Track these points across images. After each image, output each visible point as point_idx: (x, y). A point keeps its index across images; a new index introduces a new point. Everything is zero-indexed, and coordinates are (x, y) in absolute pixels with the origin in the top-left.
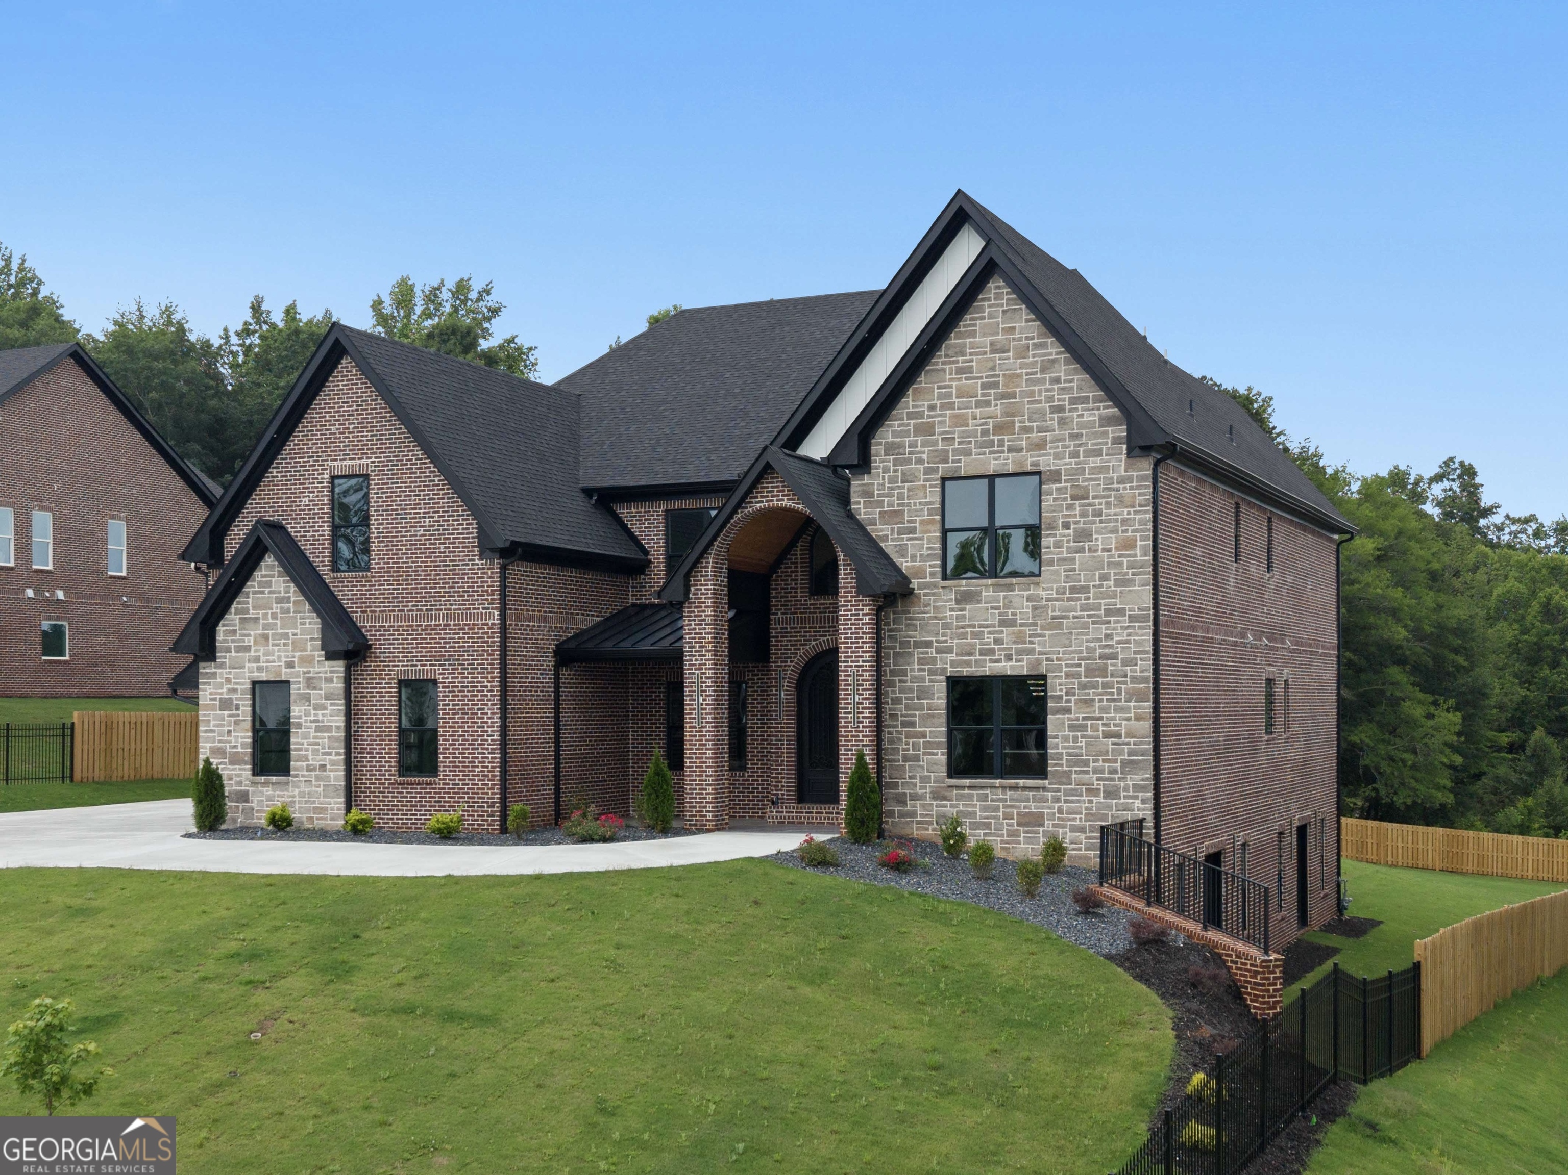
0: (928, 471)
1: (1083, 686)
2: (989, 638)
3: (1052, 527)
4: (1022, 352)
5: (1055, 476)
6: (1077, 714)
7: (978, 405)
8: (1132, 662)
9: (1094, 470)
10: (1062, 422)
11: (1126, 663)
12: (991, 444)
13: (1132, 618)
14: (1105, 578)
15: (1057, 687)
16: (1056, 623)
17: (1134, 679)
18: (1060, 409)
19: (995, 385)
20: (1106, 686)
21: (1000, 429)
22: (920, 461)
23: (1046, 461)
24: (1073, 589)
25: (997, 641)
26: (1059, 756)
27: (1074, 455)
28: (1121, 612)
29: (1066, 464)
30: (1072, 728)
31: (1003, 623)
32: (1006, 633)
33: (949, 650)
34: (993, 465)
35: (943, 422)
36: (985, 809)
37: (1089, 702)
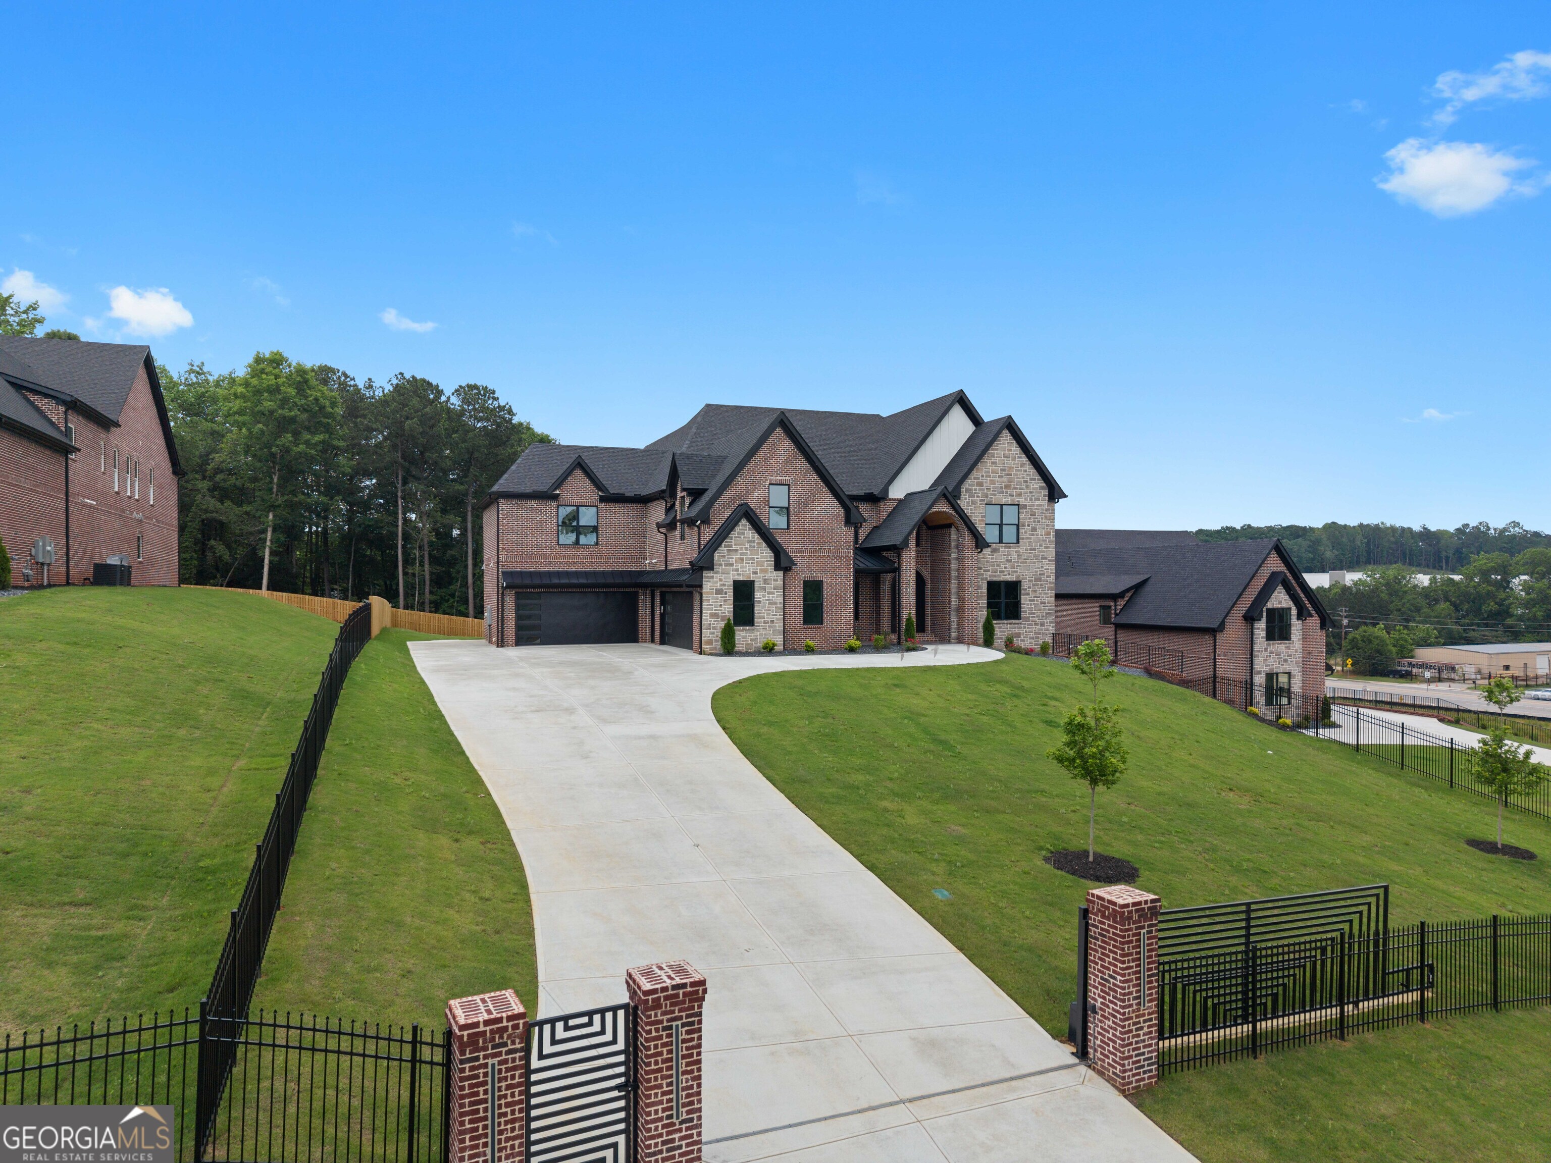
0: (981, 501)
1: (1034, 585)
2: (1002, 567)
3: (1024, 526)
4: (1014, 459)
5: (1025, 507)
6: (1032, 595)
7: (999, 477)
8: (1049, 576)
9: (1038, 506)
10: (1027, 487)
11: (1048, 576)
12: (1003, 492)
13: (1050, 561)
14: (1041, 545)
15: (1025, 585)
16: (1024, 562)
17: (1050, 583)
18: (1026, 482)
19: (1005, 470)
20: (1041, 585)
21: (1007, 487)
22: (978, 496)
23: (1022, 501)
24: (1031, 549)
25: (1005, 568)
26: (1025, 611)
27: (1031, 499)
28: (1046, 558)
29: (1028, 502)
30: (1030, 601)
31: (1008, 561)
32: (1008, 565)
33: (988, 571)
34: (1003, 502)
35: (986, 482)
36: (1001, 632)
37: (1035, 591)
